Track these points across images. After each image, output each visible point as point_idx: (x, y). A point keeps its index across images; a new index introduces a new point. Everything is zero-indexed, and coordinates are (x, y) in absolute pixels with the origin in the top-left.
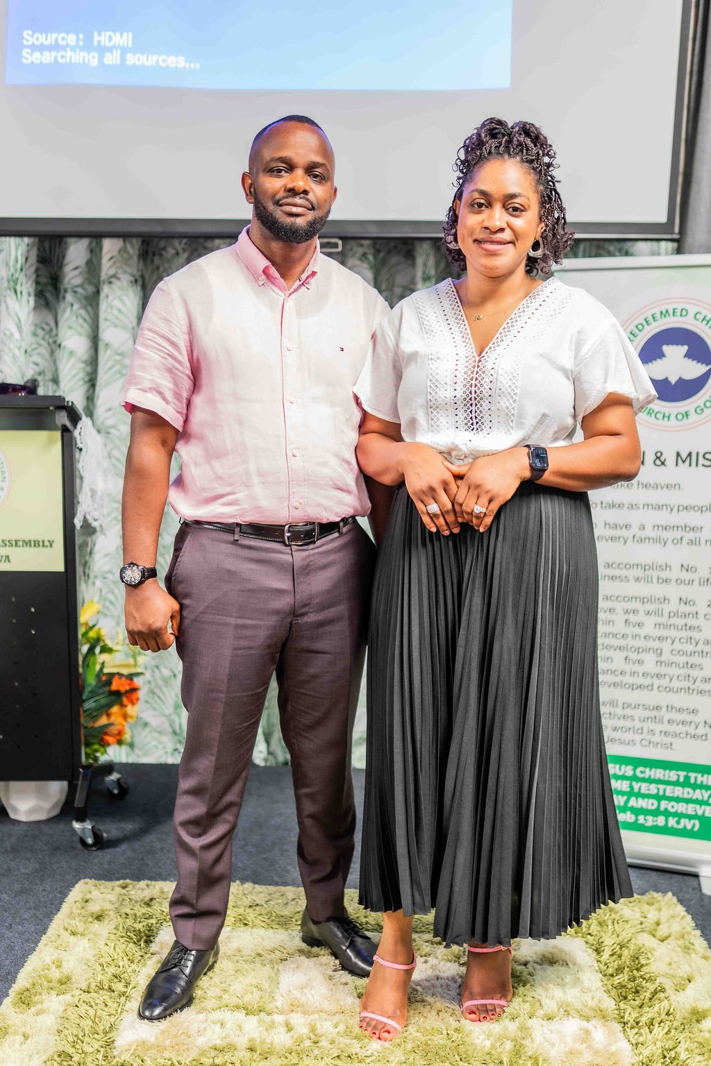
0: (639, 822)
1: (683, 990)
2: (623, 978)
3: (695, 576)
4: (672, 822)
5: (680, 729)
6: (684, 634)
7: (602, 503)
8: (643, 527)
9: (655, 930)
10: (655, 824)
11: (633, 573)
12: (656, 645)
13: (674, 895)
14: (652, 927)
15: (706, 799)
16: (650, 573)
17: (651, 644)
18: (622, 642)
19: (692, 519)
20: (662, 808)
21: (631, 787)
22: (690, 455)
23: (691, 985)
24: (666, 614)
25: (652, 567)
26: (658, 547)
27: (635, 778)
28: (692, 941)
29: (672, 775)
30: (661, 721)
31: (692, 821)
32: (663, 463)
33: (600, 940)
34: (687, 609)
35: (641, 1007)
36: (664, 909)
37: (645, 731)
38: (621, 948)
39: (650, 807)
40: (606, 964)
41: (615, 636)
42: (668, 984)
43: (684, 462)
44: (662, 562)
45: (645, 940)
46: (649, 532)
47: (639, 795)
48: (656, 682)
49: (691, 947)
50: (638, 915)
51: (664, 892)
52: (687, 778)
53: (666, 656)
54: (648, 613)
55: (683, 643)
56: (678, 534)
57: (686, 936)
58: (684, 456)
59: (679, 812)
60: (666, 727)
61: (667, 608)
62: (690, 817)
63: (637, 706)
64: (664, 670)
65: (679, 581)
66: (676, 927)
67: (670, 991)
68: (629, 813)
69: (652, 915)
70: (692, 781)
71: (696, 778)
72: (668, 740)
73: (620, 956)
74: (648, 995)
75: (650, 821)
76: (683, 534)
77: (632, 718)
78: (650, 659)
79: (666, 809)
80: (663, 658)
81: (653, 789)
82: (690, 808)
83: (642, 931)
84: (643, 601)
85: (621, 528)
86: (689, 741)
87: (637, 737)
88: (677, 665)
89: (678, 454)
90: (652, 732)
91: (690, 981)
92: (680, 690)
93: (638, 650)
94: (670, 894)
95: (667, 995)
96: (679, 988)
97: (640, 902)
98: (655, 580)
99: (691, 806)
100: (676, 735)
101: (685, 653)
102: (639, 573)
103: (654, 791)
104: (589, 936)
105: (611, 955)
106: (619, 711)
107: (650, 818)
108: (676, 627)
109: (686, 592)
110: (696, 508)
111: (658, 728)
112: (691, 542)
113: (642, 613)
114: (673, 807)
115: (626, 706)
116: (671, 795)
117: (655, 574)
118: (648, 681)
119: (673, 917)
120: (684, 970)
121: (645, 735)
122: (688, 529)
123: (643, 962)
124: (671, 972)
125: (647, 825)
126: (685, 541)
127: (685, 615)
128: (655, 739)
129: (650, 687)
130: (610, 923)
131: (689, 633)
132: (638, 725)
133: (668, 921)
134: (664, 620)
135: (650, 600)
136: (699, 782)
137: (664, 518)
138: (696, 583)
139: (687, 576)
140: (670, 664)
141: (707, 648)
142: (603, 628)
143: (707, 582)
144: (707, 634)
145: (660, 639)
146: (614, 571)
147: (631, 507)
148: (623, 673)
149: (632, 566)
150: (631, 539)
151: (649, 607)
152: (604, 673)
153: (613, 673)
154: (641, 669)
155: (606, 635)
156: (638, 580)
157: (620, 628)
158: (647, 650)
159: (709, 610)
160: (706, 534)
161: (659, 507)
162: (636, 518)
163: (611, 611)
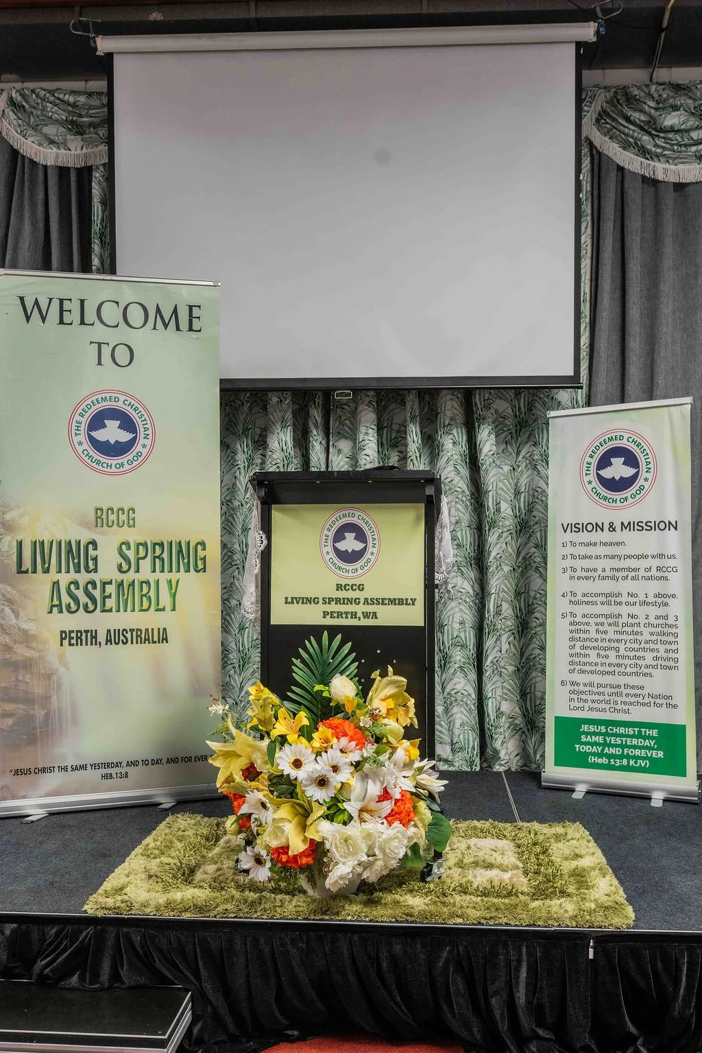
0: (611, 763)
3: (637, 600)
4: (632, 762)
5: (633, 699)
6: (632, 637)
7: (579, 555)
8: (604, 570)
10: (621, 764)
11: (599, 599)
12: (615, 645)
15: (652, 745)
16: (610, 599)
17: (613, 644)
18: (595, 644)
19: (632, 563)
20: (625, 753)
21: (605, 740)
22: (629, 523)
24: (620, 625)
25: (611, 595)
26: (613, 582)
27: (607, 734)
29: (630, 731)
30: (621, 695)
31: (645, 761)
32: (614, 530)
34: (633, 621)
37: (612, 702)
41: (590, 640)
43: (626, 528)
44: (616, 591)
46: (608, 573)
47: (610, 745)
48: (617, 669)
52: (639, 732)
53: (622, 652)
54: (610, 625)
55: (632, 643)
56: (625, 574)
58: (626, 524)
61: (621, 621)
62: (643, 759)
63: (605, 686)
64: (621, 661)
65: (627, 604)
68: (604, 758)
70: (643, 734)
72: (626, 707)
75: (618, 763)
76: (628, 573)
77: (603, 694)
78: (612, 654)
80: (620, 654)
81: (619, 741)
82: (643, 753)
84: (606, 616)
85: (591, 571)
86: (640, 708)
87: (606, 706)
88: (629, 658)
89: (622, 523)
92: (632, 674)
93: (605, 649)
98: (613, 603)
101: (633, 650)
102: (603, 599)
106: (595, 690)
107: (617, 761)
108: (627, 633)
109: (631, 610)
111: (619, 699)
112: (633, 578)
113: (606, 624)
114: (632, 752)
115: (599, 686)
117: (613, 599)
118: (612, 669)
121: (612, 705)
122: (631, 570)
125: (616, 765)
126: (629, 578)
127: (632, 625)
129: (613, 673)
131: (636, 637)
132: (607, 698)
134: (619, 629)
135: (610, 616)
136: (647, 735)
137: (616, 563)
138: (638, 604)
139: (631, 600)
140: (624, 657)
141: (647, 646)
142: (583, 636)
143: (645, 603)
144: (647, 636)
145: (618, 641)
146: (588, 599)
147: (597, 557)
148: (596, 664)
149: (599, 595)
150: (597, 577)
151: (610, 620)
152: (585, 664)
153: (590, 664)
154: (607, 661)
155: (585, 640)
156: (602, 603)
157: (593, 635)
158: (610, 649)
159: (647, 621)
160: (642, 573)
161: (613, 557)
162: (599, 564)
163: (588, 624)
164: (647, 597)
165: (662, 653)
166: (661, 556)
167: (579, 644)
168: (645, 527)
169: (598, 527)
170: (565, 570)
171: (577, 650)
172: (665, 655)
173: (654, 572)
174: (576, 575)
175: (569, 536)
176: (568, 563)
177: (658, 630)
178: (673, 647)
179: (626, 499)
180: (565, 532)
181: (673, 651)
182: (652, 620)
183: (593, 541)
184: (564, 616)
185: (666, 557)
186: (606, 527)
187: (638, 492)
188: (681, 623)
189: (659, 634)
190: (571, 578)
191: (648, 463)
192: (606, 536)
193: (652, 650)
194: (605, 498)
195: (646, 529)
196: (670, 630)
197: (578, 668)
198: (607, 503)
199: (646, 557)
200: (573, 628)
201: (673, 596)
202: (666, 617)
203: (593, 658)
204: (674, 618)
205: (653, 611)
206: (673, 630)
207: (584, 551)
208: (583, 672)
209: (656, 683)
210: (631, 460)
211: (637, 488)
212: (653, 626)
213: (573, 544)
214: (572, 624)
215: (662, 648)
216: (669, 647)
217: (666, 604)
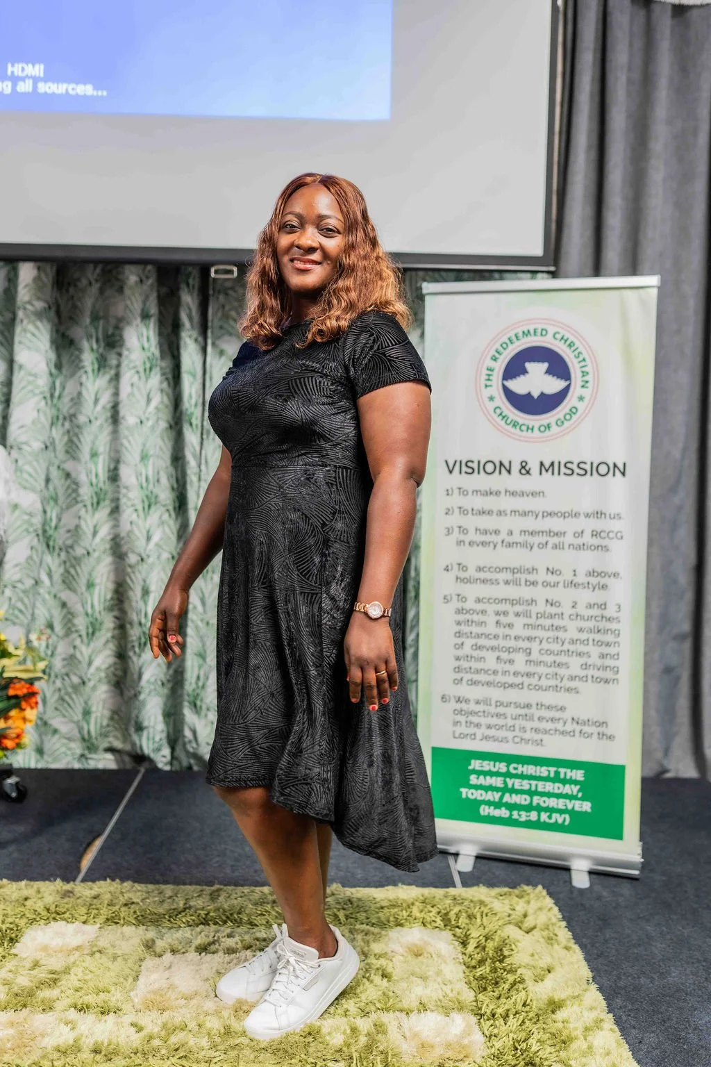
0: (513, 817)
1: (542, 980)
2: (485, 970)
3: (560, 579)
4: (544, 817)
5: (549, 726)
6: (551, 634)
7: (473, 510)
8: (511, 533)
9: (522, 922)
10: (528, 819)
11: (502, 576)
12: (525, 644)
13: (544, 888)
14: (520, 919)
15: (575, 793)
16: (518, 576)
17: (521, 644)
18: (494, 643)
19: (555, 524)
20: (534, 804)
21: (505, 782)
22: (552, 464)
23: (550, 976)
24: (534, 616)
25: (519, 570)
26: (524, 551)
27: (508, 775)
28: (556, 932)
29: (543, 771)
30: (532, 719)
31: (563, 816)
32: (528, 472)
33: (468, 933)
34: (553, 610)
35: (499, 998)
36: (532, 902)
37: (517, 728)
38: (486, 941)
39: (524, 803)
40: (470, 956)
41: (487, 636)
42: (527, 974)
43: (547, 471)
44: (529, 566)
45: (512, 932)
46: (517, 538)
47: (513, 791)
48: (527, 681)
49: (554, 937)
50: (507, 909)
51: (535, 885)
52: (557, 773)
53: (535, 656)
54: (517, 615)
55: (550, 643)
56: (543, 539)
57: (550, 927)
58: (547, 464)
59: (551, 806)
60: (536, 724)
61: (534, 609)
62: (561, 812)
63: (508, 705)
64: (532, 669)
65: (545, 584)
66: (542, 919)
67: (529, 983)
68: (503, 809)
69: (520, 906)
70: (562, 776)
71: (565, 773)
72: (538, 737)
73: (484, 948)
74: (507, 986)
75: (524, 816)
76: (548, 538)
77: (504, 716)
78: (520, 658)
79: (538, 804)
80: (533, 657)
81: (525, 785)
82: (561, 804)
83: (510, 923)
84: (513, 602)
85: (491, 534)
86: (558, 737)
87: (510, 735)
88: (545, 664)
89: (542, 464)
90: (523, 729)
91: (549, 972)
92: (547, 689)
93: (509, 650)
94: (540, 887)
95: (525, 986)
96: (538, 979)
97: (510, 895)
98: (523, 582)
99: (561, 801)
100: (546, 732)
101: (552, 653)
102: (507, 576)
103: (526, 787)
104: (457, 929)
105: (476, 948)
106: (492, 709)
107: (523, 813)
108: (543, 628)
109: (551, 594)
110: (559, 514)
111: (529, 725)
112: (555, 547)
113: (511, 615)
114: (544, 802)
115: (499, 704)
116: (543, 790)
117: (523, 577)
118: (518, 680)
119: (540, 909)
120: (545, 961)
121: (517, 733)
122: (552, 534)
123: (506, 953)
124: (532, 963)
125: (521, 820)
126: (550, 545)
127: (551, 616)
128: (527, 736)
129: (520, 686)
130: (478, 916)
131: (556, 633)
132: (510, 722)
133: (535, 913)
134: (532, 621)
135: (518, 602)
136: (568, 777)
137: (530, 523)
138: (561, 585)
139: (552, 579)
140: (539, 663)
141: (572, 648)
142: (475, 629)
143: (573, 584)
144: (572, 633)
145: (529, 639)
146: (485, 575)
147: (500, 513)
148: (495, 672)
149: (501, 570)
150: (500, 544)
151: (518, 608)
152: (478, 671)
153: (486, 672)
154: (512, 668)
155: (478, 636)
156: (507, 583)
157: (491, 628)
158: (517, 650)
159: (573, 611)
160: (569, 539)
161: (525, 514)
162: (504, 524)
163: (483, 612)
164: (575, 575)
165: (594, 659)
166: (599, 514)
167: (469, 643)
168: (577, 470)
169: (503, 467)
170: (449, 531)
171: (467, 650)
172: (599, 662)
173: (587, 539)
174: (467, 539)
175: (458, 479)
176: (456, 520)
177: (591, 624)
178: (612, 650)
179: (549, 427)
180: (451, 472)
181: (612, 657)
182: (581, 609)
183: (494, 489)
184: (446, 599)
185: (608, 516)
186: (516, 468)
187: (568, 417)
188: (625, 615)
189: (591, 631)
190: (460, 543)
191: (585, 374)
192: (515, 481)
193: (580, 654)
194: (515, 424)
195: (578, 474)
196: (609, 625)
197: (467, 677)
198: (517, 431)
199: (577, 515)
200: (461, 617)
201: (616, 575)
202: (603, 606)
203: (491, 661)
204: (616, 608)
205: (585, 596)
206: (613, 626)
207: (479, 502)
208: (474, 683)
209: (585, 703)
210: (558, 367)
211: (567, 410)
212: (582, 618)
213: (463, 492)
214: (459, 611)
215: (595, 651)
216: (605, 650)
217: (604, 587)
